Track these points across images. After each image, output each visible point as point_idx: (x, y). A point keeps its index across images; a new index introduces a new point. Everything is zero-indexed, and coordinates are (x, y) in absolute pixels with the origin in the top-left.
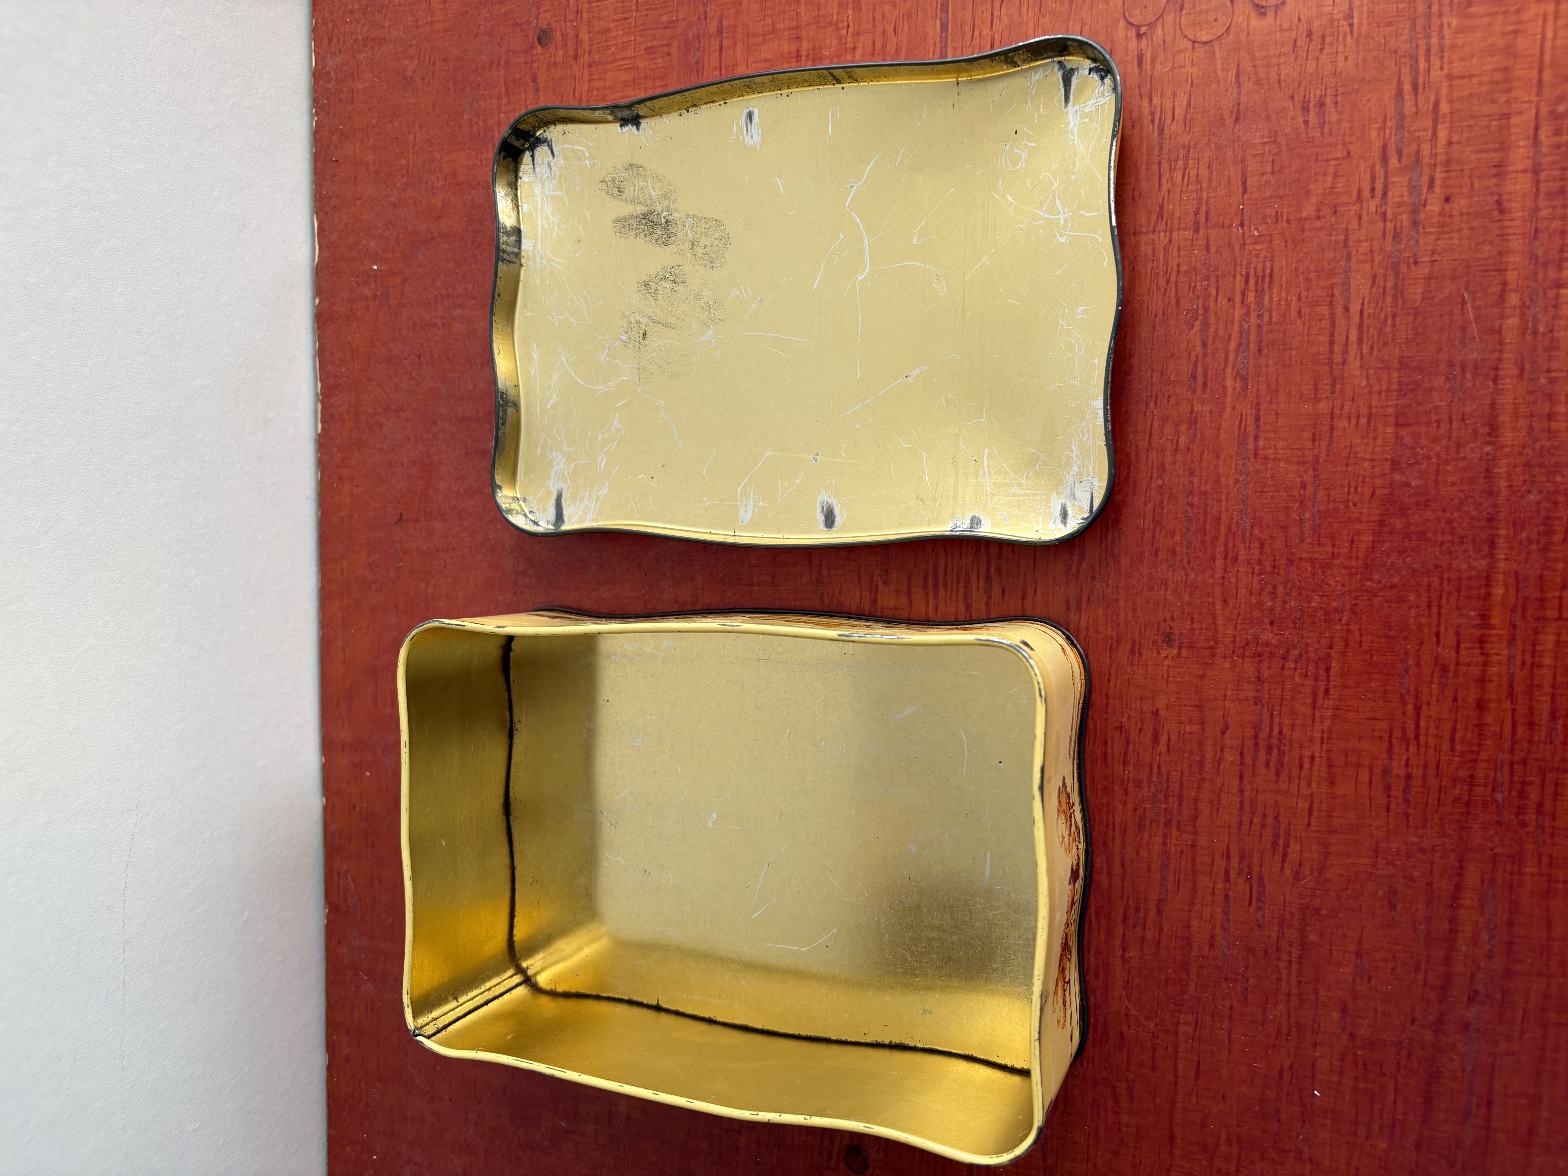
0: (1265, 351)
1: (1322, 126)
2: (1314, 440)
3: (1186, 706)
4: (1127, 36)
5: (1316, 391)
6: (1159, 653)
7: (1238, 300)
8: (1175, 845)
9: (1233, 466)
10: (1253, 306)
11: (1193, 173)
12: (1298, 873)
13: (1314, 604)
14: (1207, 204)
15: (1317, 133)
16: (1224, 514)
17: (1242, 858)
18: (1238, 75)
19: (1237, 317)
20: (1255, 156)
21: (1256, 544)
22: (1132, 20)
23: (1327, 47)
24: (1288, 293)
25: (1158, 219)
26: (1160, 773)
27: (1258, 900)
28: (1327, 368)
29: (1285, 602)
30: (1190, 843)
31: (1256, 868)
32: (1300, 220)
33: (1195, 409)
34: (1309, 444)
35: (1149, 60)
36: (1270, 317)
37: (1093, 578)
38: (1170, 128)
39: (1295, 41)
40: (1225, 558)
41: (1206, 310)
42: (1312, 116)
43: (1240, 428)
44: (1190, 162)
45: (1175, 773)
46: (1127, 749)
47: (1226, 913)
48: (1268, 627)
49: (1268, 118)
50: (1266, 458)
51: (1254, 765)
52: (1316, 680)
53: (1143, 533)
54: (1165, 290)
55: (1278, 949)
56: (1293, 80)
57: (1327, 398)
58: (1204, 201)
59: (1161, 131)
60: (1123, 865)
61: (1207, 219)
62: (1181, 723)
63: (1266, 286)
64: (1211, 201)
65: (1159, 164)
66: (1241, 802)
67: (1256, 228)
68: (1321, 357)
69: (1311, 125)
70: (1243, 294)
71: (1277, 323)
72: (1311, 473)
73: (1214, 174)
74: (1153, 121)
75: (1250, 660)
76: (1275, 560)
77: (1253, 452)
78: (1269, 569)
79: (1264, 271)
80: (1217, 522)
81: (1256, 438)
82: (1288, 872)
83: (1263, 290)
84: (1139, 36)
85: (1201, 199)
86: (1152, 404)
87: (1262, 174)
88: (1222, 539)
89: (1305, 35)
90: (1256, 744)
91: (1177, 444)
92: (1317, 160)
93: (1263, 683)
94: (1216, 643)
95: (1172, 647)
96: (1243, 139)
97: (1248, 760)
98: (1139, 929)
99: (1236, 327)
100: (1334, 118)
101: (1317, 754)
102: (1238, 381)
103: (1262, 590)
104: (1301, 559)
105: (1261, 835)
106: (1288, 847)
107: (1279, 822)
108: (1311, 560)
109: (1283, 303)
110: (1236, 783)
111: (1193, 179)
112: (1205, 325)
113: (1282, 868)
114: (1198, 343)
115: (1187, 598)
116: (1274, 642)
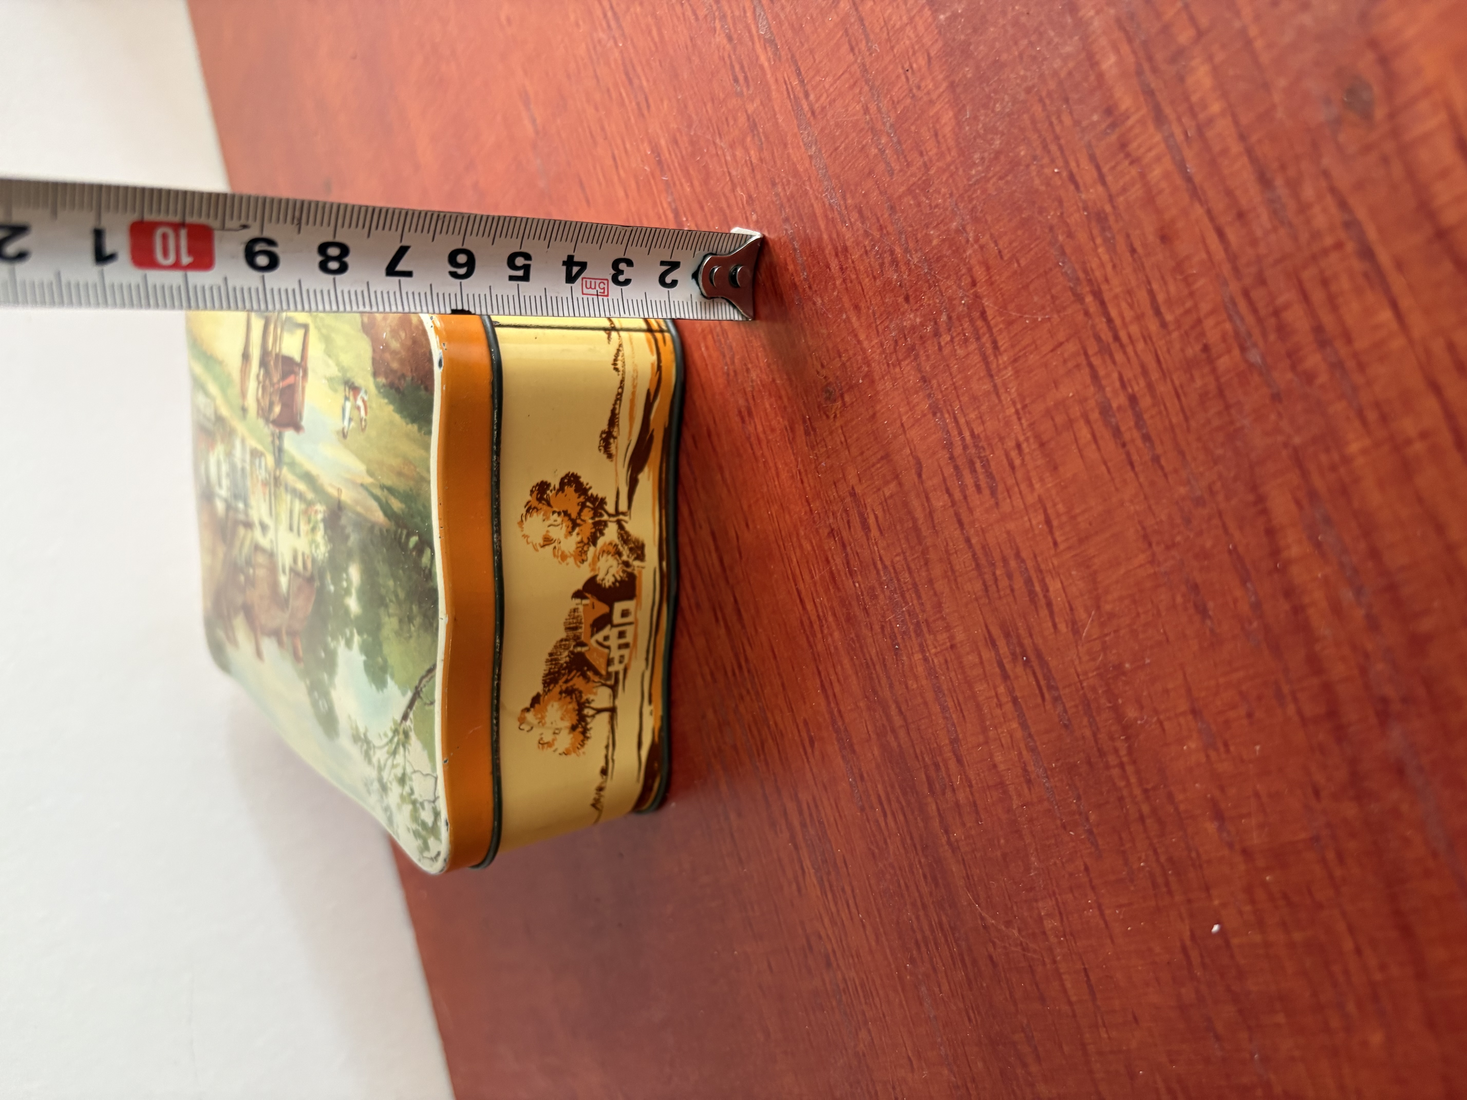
2: (852, 49)
3: (874, 465)
6: (827, 417)
8: (936, 654)
9: (801, 143)
12: (1074, 622)
13: (935, 242)
16: (815, 206)
17: (1007, 635)
21: (856, 217)
26: (885, 567)
27: (1050, 688)
29: (908, 264)
30: (948, 644)
31: (1027, 642)
33: (749, 112)
34: (850, 58)
40: (836, 255)
43: (790, 98)
45: (898, 558)
46: (847, 556)
47: (1024, 725)
48: (906, 306)
50: (821, 108)
51: (966, 497)
52: (978, 339)
55: (1102, 754)
60: (901, 712)
62: (878, 489)
66: (974, 557)
72: (866, 88)
75: (905, 362)
77: (810, 113)
78: (876, 234)
80: (816, 219)
81: (807, 96)
82: (1062, 627)
86: (718, 140)
90: (956, 468)
91: (751, 163)
93: (930, 382)
94: (868, 364)
95: (835, 399)
97: (957, 495)
98: (949, 794)
101: (1021, 438)
102: (769, 49)
104: (900, 197)
105: (1012, 590)
106: (1047, 591)
107: (1023, 561)
108: (909, 191)
110: (957, 532)
113: (1054, 626)
115: (824, 331)
116: (918, 320)
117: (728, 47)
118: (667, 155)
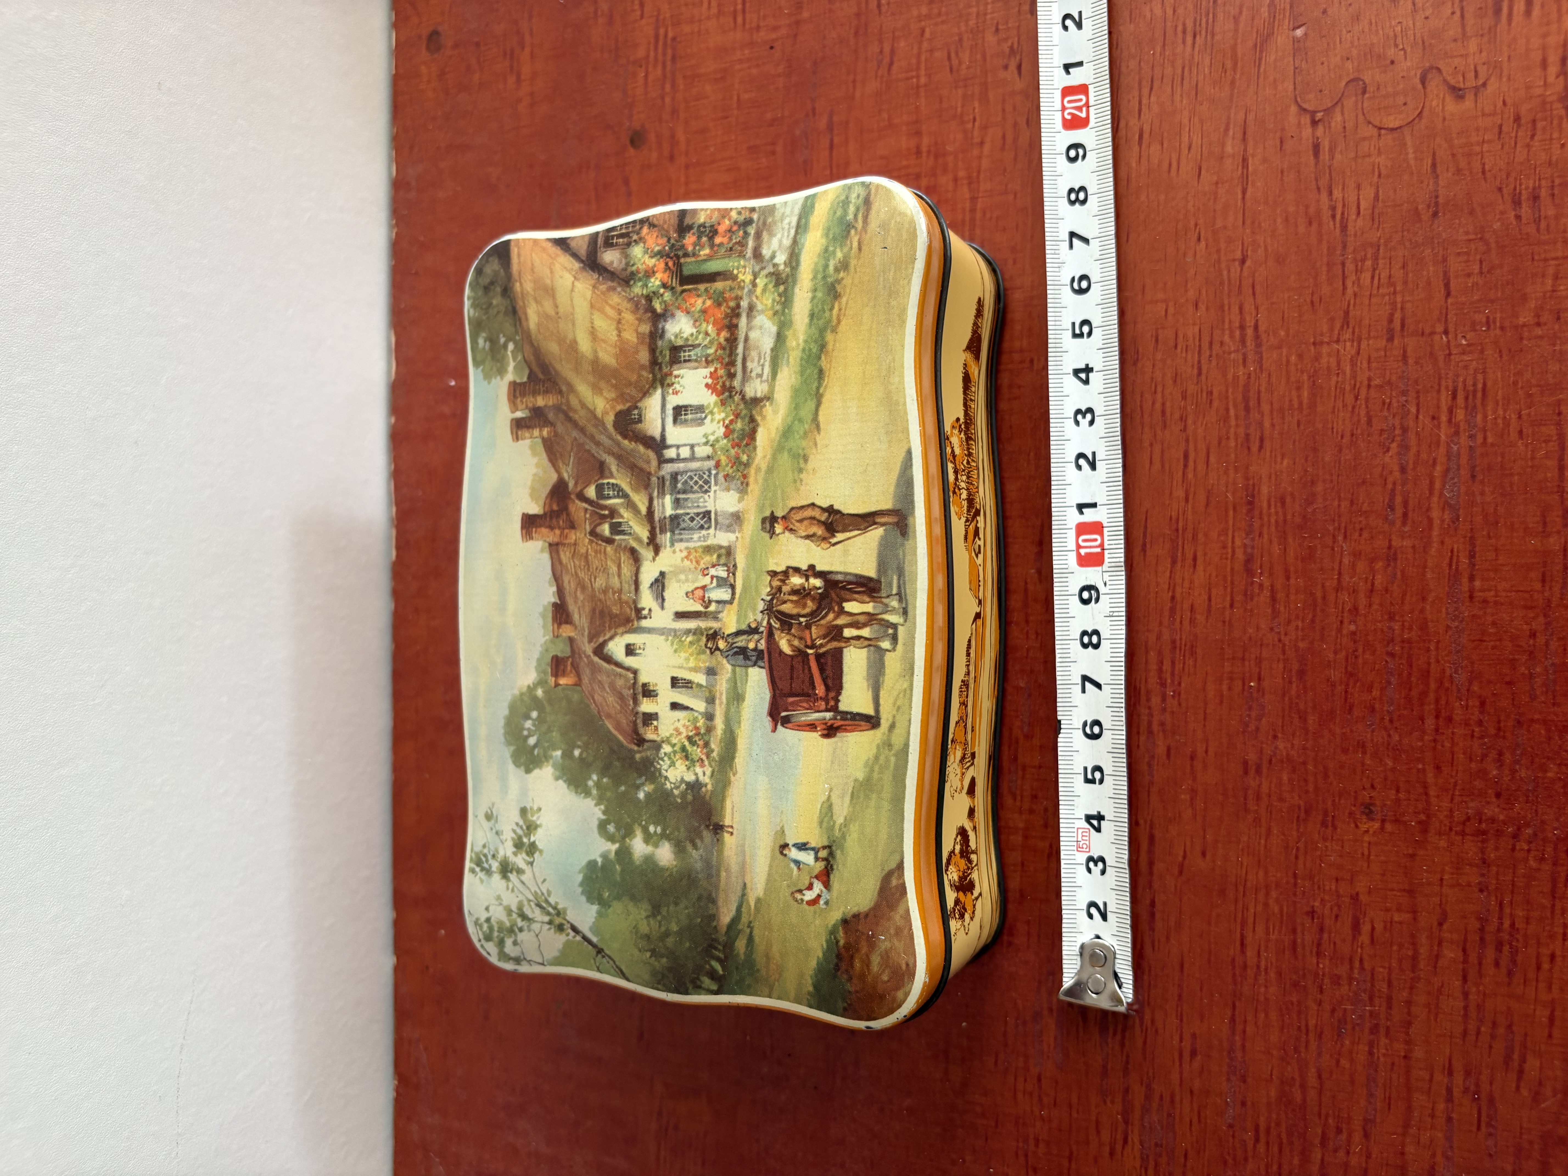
0: (1480, 477)
1: (1537, 221)
2: (1543, 581)
3: (1393, 890)
4: (1299, 123)
5: (1545, 524)
6: (1357, 826)
7: (1444, 418)
8: (1384, 1055)
9: (1444, 610)
10: (1463, 426)
11: (1384, 275)
12: (1537, 1093)
13: (1550, 775)
14: (1402, 309)
15: (1531, 229)
16: (1433, 666)
17: (1468, 1074)
18: (1434, 165)
19: (1443, 437)
20: (1459, 254)
21: (1474, 702)
22: (1305, 106)
23: (1539, 132)
24: (1505, 411)
25: (1342, 327)
26: (1362, 968)
27: (1489, 1125)
28: (1556, 497)
29: (1513, 772)
30: (1403, 1054)
31: (1485, 1086)
32: (1516, 327)
33: (1394, 543)
34: (1538, 586)
35: (1327, 149)
36: (1485, 438)
37: (1275, 737)
38: (1356, 224)
39: (1501, 126)
40: (1437, 717)
41: (1405, 430)
42: (1525, 210)
43: (1450, 565)
44: (1381, 262)
45: (1381, 970)
46: (1321, 939)
47: (1449, 1139)
48: (1494, 800)
49: (1472, 213)
50: (1485, 601)
51: (1480, 964)
52: (1555, 864)
53: (1333, 685)
54: (1354, 407)
56: (1500, 170)
57: (1559, 532)
58: (1399, 306)
59: (1344, 228)
60: (1320, 1077)
61: (1403, 325)
62: (1387, 910)
63: (1478, 402)
64: (1408, 306)
65: (1343, 264)
66: (1466, 1008)
67: (1464, 337)
68: (1549, 484)
69: (1524, 221)
70: (1451, 411)
71: (1492, 445)
72: (1541, 619)
73: (1410, 275)
74: (1334, 217)
75: (1471, 838)
76: (1499, 722)
77: (1467, 595)
78: (1492, 731)
79: (1474, 385)
80: (1426, 675)
81: (1472, 578)
82: (1525, 1092)
83: (1475, 407)
84: (1314, 123)
85: (1394, 304)
86: (1340, 538)
87: (1469, 275)
88: (1432, 696)
89: (1512, 118)
90: (1482, 939)
91: (1373, 584)
92: (1533, 259)
93: (1489, 866)
94: (1428, 816)
95: (1373, 820)
96: (1444, 235)
97: (1473, 957)
98: (1341, 1154)
99: (1442, 450)
100: (1551, 212)
101: (1558, 953)
102: (1447, 512)
103: (1484, 756)
104: (1532, 721)
105: (1491, 1047)
106: (1524, 1062)
107: (1512, 1032)
108: (1545, 722)
109: (1500, 421)
110: (1458, 983)
111: (1384, 280)
112: (1404, 447)
113: (1518, 1088)
114: (1396, 468)
115: (1390, 763)
116: (1501, 817)
117: (1397, 474)
118: (1265, 505)
